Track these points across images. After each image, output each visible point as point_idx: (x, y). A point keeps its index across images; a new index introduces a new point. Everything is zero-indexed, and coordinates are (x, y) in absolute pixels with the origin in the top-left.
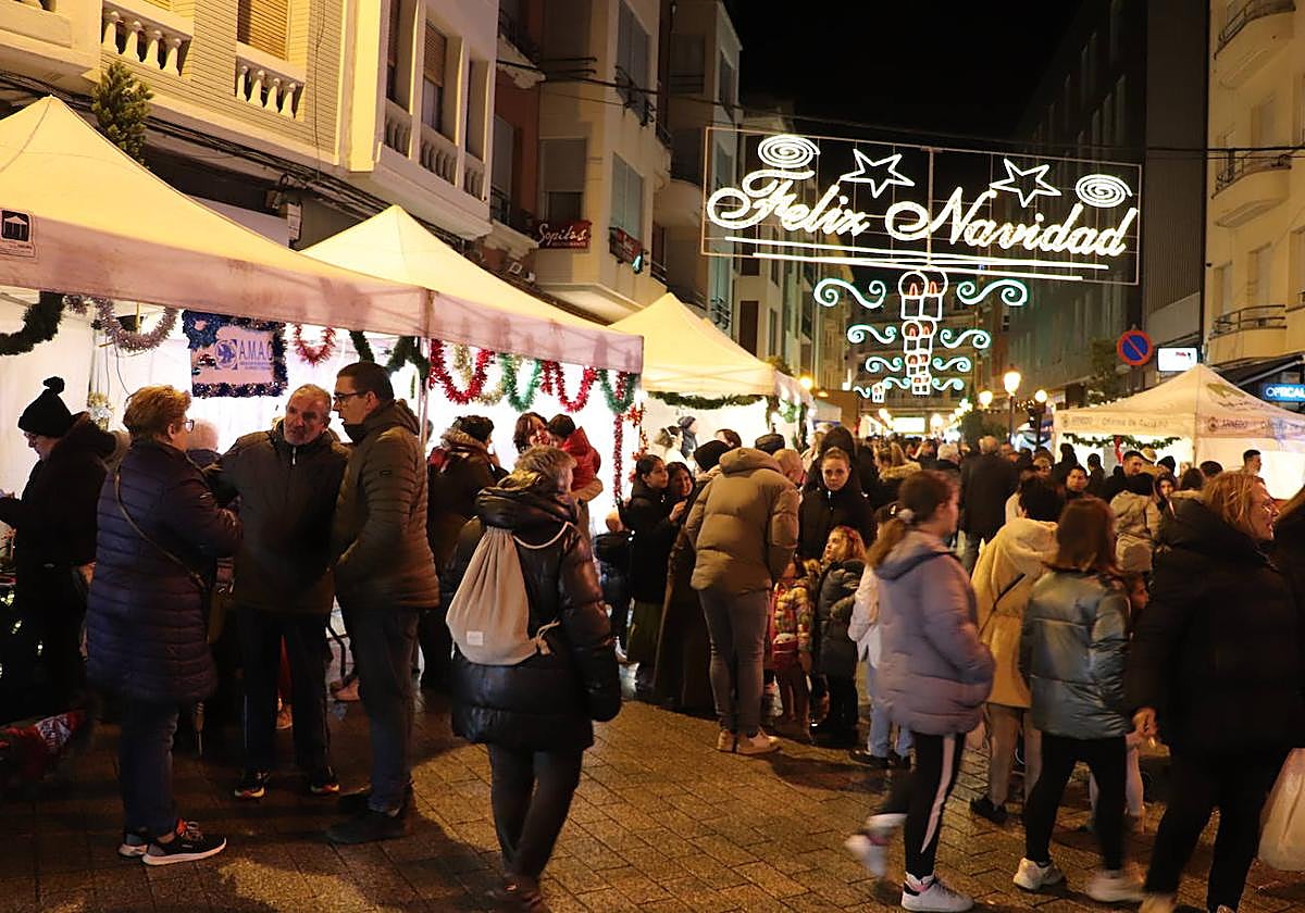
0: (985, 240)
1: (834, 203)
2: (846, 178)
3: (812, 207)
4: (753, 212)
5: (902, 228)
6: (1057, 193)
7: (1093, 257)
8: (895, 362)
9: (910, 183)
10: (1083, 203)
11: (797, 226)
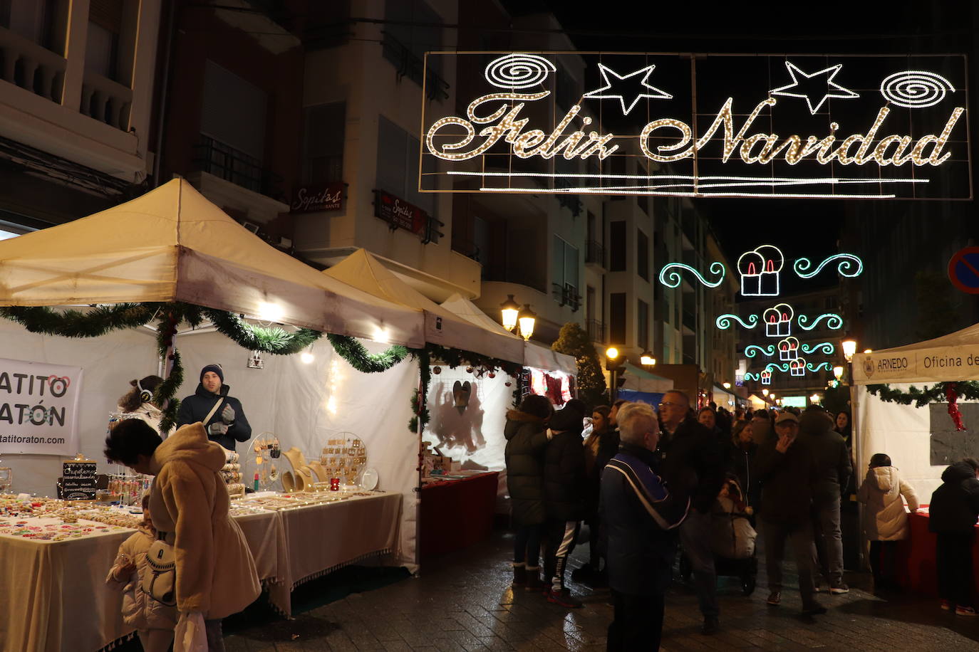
0: (766, 157)
1: (576, 124)
2: (589, 95)
3: (548, 132)
4: (478, 141)
5: (661, 149)
6: (853, 95)
7: (908, 169)
8: (769, 349)
9: (666, 96)
10: (891, 106)
11: (532, 153)
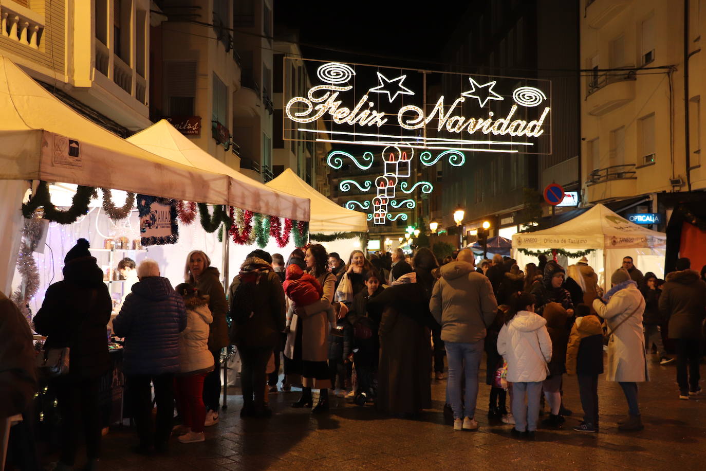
0: (459, 129)
1: (365, 106)
2: (372, 90)
3: (352, 109)
4: (314, 112)
5: (408, 122)
6: (501, 98)
7: (524, 138)
8: (366, 204)
9: (411, 93)
10: (518, 105)
11: (343, 121)
